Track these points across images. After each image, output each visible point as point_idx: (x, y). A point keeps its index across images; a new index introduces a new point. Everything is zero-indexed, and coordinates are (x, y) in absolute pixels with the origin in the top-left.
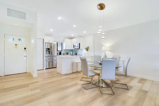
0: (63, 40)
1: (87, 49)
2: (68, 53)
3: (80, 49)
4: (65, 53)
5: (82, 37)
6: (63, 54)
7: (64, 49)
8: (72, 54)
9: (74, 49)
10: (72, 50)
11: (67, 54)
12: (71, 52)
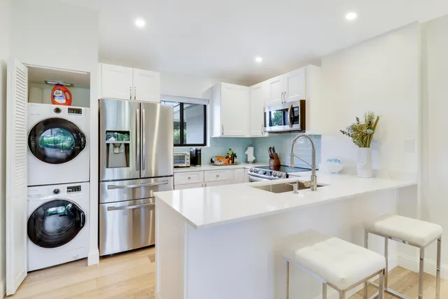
0: (212, 91)
1: (364, 135)
2: (234, 156)
3: (308, 132)
4: (219, 158)
5: (317, 62)
6: (212, 161)
7: (217, 134)
8: (254, 162)
9: (266, 135)
10: (253, 142)
11: (231, 159)
12: (250, 151)
